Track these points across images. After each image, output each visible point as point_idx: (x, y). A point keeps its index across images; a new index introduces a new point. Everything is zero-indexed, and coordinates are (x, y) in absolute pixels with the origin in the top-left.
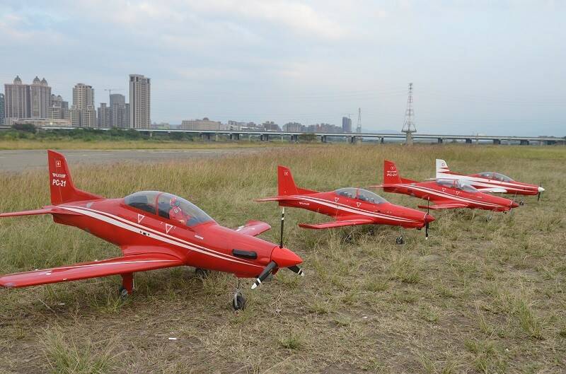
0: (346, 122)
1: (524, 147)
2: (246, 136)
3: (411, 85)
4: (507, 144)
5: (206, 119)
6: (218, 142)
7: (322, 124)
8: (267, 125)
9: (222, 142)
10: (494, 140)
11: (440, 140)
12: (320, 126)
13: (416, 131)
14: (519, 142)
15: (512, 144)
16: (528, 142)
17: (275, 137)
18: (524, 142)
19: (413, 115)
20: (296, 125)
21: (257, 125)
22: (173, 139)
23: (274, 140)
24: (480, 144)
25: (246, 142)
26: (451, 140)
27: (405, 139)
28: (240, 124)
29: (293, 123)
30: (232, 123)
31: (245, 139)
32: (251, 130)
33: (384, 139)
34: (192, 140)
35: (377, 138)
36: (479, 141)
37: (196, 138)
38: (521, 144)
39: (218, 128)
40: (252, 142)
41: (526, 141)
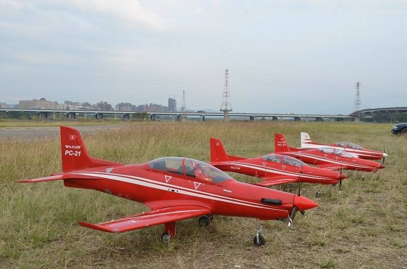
0: (172, 102)
1: (319, 123)
2: (82, 114)
3: (227, 71)
4: (305, 121)
5: (43, 99)
6: (55, 120)
7: (151, 104)
8: (101, 105)
9: (59, 120)
10: (295, 117)
11: (252, 118)
12: (149, 105)
13: (232, 110)
14: (315, 119)
15: (309, 121)
16: (322, 119)
17: (109, 116)
18: (318, 119)
19: (229, 96)
20: (128, 105)
21: (92, 105)
22: (11, 118)
23: (107, 118)
24: (283, 121)
25: (82, 121)
26: (261, 118)
27: (223, 117)
28: (76, 104)
29: (125, 103)
30: (68, 103)
31: (80, 118)
32: (86, 110)
33: (205, 117)
34: (30, 119)
35: (199, 117)
36: (283, 118)
37: (34, 117)
38: (316, 121)
39: (54, 108)
40: (88, 120)
41: (320, 118)
